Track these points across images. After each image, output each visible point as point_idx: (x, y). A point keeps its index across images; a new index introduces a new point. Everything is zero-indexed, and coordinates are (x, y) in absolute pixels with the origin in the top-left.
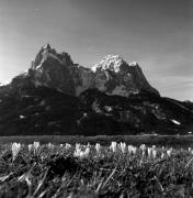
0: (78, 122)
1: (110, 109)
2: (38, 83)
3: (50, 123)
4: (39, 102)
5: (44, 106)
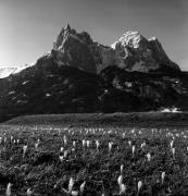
2: (60, 63)
3: (74, 100)
4: (63, 81)
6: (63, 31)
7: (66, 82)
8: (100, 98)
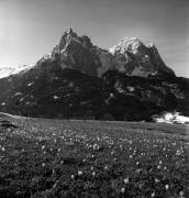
0: (107, 102)
1: (132, 89)
4: (67, 84)
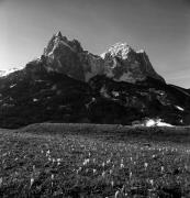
1: (117, 94)
4: (50, 87)
5: (55, 91)
6: (54, 38)
7: (54, 88)
8: (87, 106)
